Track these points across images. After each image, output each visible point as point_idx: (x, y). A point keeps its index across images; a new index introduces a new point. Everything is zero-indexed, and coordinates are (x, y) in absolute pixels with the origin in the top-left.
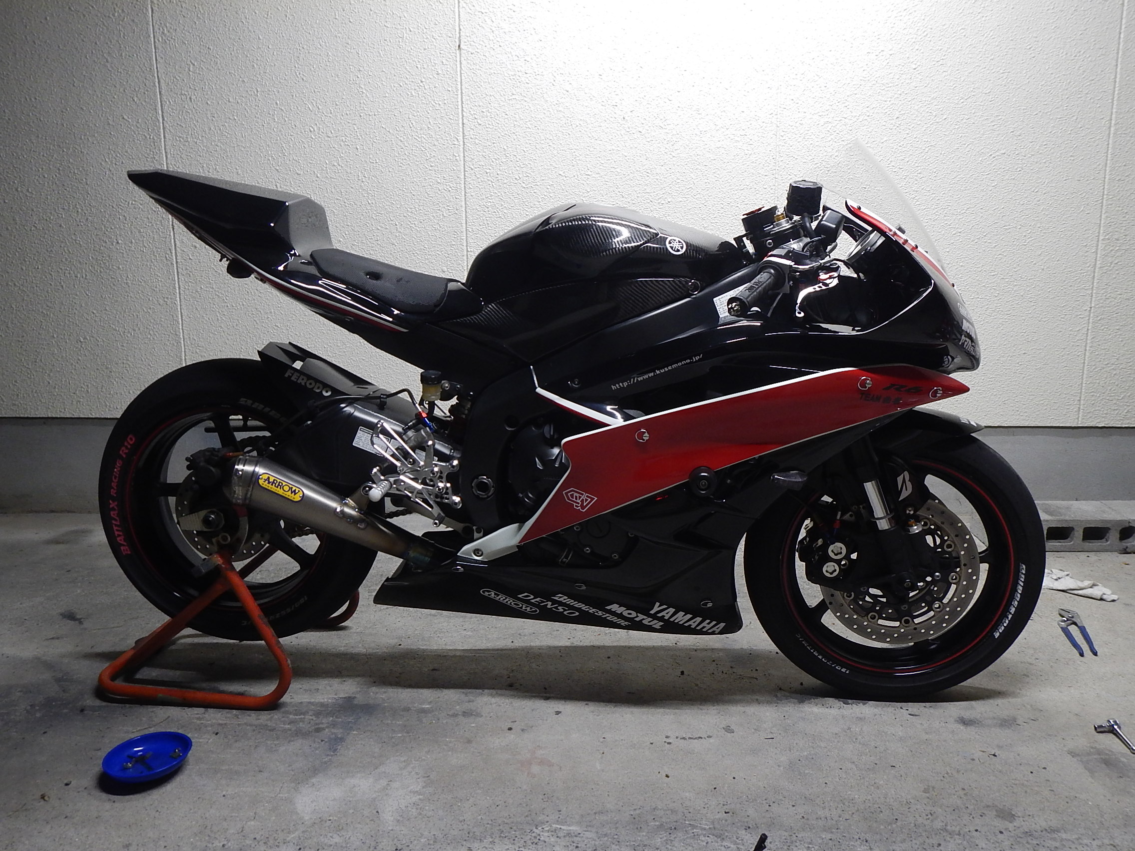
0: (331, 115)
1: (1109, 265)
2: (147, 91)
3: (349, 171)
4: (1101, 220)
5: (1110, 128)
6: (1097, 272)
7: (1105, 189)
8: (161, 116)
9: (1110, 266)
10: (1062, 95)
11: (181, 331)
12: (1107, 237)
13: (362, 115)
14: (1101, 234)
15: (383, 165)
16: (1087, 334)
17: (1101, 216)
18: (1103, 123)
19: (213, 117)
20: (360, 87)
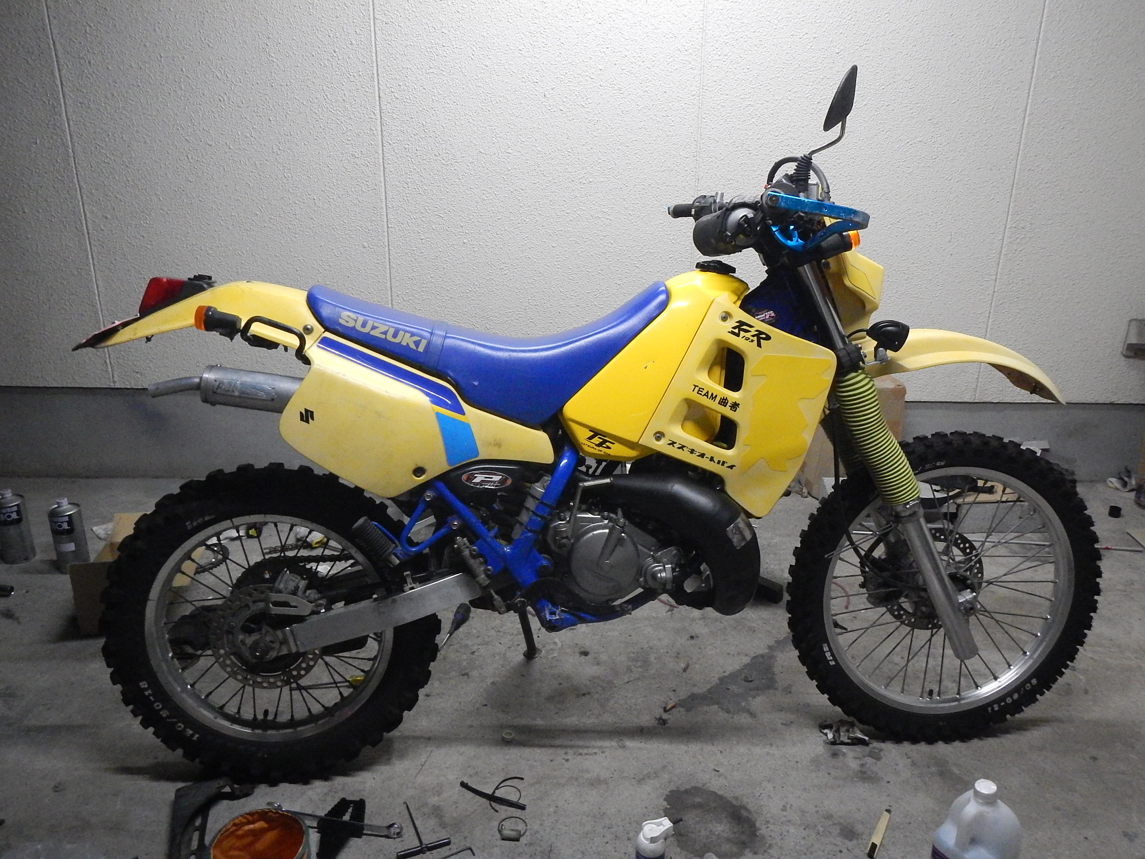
1: (1014, 252)
4: (1009, 208)
5: (1024, 118)
6: (1002, 258)
7: (1016, 179)
8: (59, 81)
10: (981, 84)
12: (1014, 225)
13: (273, 85)
14: (1008, 222)
15: (297, 137)
16: (989, 317)
17: (1009, 205)
18: (1018, 113)
19: (116, 83)
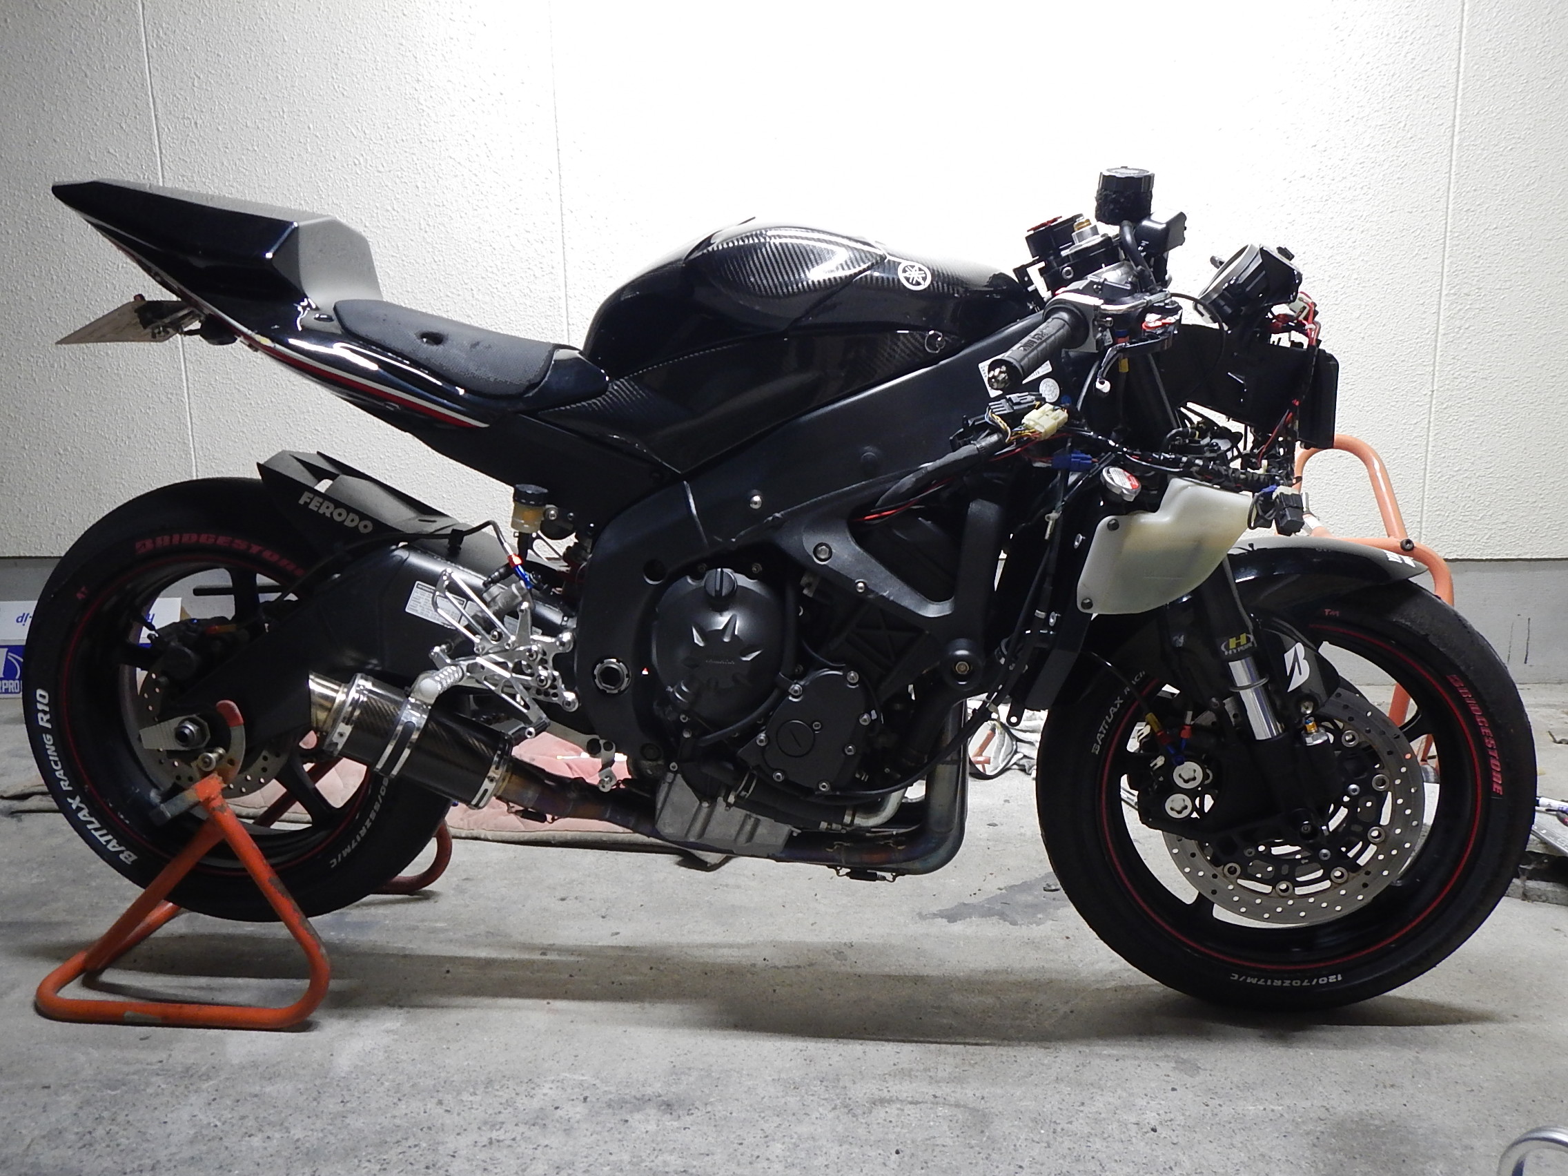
0: (381, 142)
1: (1456, 330)
2: (139, 114)
3: (407, 217)
4: (1443, 267)
5: (1453, 137)
6: (1439, 340)
7: (1449, 224)
9: (1458, 333)
10: (1383, 92)
11: (191, 438)
13: (422, 141)
14: (1444, 287)
15: (452, 209)
16: (1428, 428)
17: (1443, 261)
20: (419, 103)
